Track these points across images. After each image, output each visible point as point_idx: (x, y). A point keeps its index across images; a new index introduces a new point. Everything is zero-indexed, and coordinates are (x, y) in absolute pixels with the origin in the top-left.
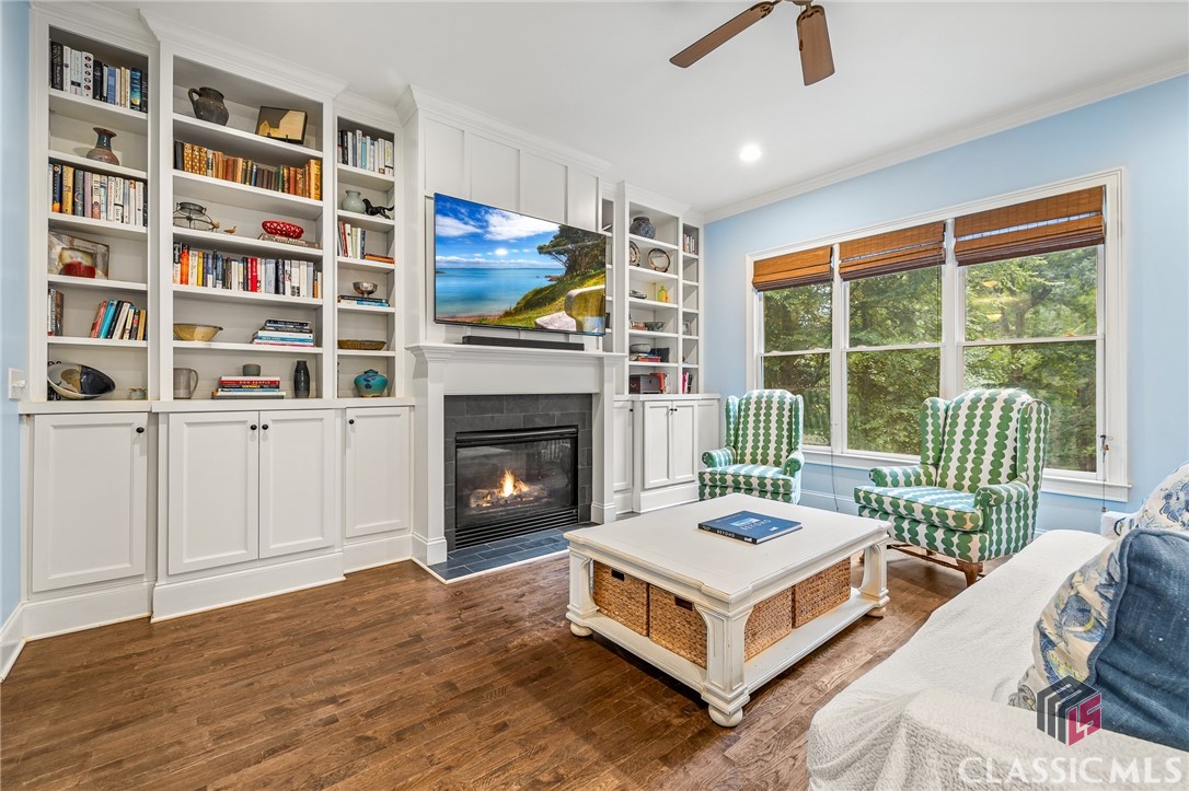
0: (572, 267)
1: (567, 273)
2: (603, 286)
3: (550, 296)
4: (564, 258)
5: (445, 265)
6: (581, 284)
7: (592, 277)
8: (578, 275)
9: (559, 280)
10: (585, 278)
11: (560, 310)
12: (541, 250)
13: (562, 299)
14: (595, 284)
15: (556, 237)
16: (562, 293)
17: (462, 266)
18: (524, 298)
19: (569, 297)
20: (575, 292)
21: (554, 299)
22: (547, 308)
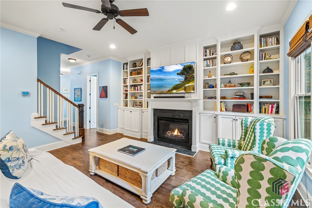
0: (186, 79)
1: (185, 80)
2: (194, 84)
3: (180, 86)
4: (184, 76)
5: (152, 78)
6: (188, 83)
7: (191, 81)
8: (187, 81)
9: (183, 82)
10: (189, 81)
11: (183, 90)
12: (178, 74)
13: (183, 87)
14: (192, 83)
15: (182, 71)
16: (183, 86)
17: (157, 78)
18: (173, 87)
19: (185, 87)
20: (187, 85)
21: (181, 87)
22: (179, 89)
